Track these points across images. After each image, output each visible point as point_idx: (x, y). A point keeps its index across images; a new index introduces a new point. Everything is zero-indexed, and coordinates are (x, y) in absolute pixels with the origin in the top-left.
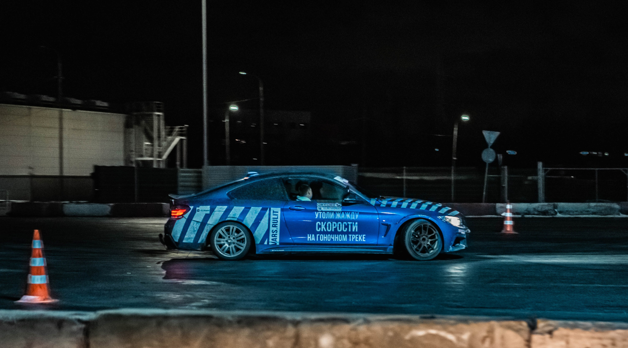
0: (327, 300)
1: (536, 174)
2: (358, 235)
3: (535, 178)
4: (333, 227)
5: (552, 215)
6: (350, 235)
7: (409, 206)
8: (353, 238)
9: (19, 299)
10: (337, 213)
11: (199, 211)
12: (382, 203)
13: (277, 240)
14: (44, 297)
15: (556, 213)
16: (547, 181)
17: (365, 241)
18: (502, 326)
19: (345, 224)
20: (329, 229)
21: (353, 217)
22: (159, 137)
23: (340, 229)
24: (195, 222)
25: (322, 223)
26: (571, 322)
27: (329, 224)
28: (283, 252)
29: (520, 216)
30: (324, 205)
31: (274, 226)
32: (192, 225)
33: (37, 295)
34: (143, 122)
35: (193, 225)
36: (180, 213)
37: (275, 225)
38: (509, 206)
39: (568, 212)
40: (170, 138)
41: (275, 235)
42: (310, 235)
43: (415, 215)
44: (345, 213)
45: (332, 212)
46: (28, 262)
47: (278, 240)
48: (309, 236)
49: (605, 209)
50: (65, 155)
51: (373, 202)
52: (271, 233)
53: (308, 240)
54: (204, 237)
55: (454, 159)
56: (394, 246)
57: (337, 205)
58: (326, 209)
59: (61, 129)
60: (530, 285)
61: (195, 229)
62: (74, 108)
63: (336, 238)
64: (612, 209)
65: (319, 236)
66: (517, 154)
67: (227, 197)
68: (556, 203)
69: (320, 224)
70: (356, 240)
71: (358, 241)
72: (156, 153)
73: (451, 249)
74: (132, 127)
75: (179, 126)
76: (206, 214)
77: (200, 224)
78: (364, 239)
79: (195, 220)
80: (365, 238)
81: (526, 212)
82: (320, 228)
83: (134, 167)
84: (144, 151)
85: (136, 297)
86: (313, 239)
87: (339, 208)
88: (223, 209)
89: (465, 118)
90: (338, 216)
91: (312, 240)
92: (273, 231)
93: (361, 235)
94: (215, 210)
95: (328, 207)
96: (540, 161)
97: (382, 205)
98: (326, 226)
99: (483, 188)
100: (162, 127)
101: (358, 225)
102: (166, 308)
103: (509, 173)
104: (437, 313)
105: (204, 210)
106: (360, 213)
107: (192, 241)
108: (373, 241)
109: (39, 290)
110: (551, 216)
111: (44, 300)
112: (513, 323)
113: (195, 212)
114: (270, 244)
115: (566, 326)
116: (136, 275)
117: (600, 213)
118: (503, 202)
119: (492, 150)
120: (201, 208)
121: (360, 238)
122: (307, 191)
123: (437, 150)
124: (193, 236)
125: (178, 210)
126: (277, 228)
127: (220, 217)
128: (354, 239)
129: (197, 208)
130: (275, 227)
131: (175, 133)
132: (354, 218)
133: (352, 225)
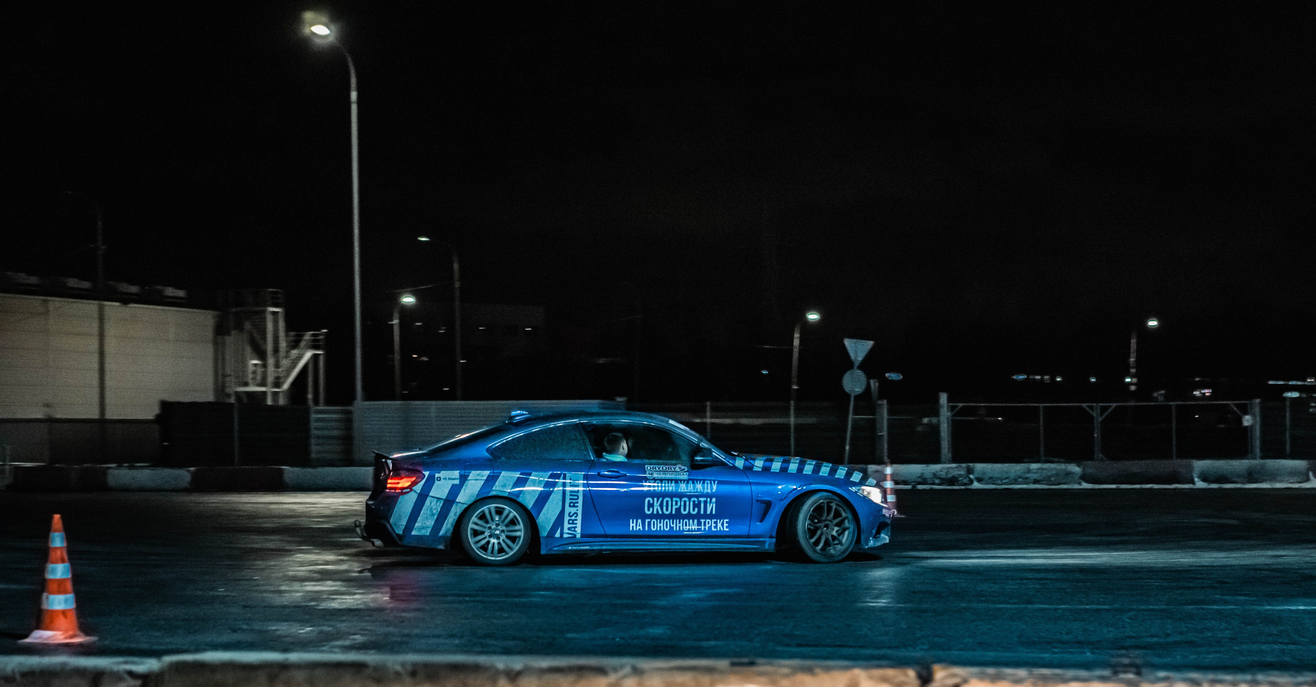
0: (570, 635)
1: (937, 414)
2: (716, 520)
3: (934, 420)
4: (674, 508)
5: (965, 484)
6: (703, 521)
7: (800, 470)
8: (707, 526)
9: (26, 636)
10: (681, 482)
11: (440, 480)
12: (755, 464)
13: (576, 529)
14: (71, 633)
15: (971, 482)
16: (955, 426)
17: (728, 530)
18: (871, 678)
19: (694, 501)
20: (667, 510)
21: (707, 489)
22: (276, 350)
23: (685, 510)
24: (433, 499)
25: (655, 499)
26: (991, 671)
27: (667, 502)
28: (588, 550)
29: (909, 487)
30: (657, 469)
31: (572, 504)
32: (429, 505)
33: (58, 630)
34: (248, 326)
35: (431, 504)
36: (405, 483)
37: (574, 503)
38: (888, 470)
39: (992, 480)
40: (295, 352)
41: (573, 520)
42: (635, 520)
43: (811, 484)
44: (693, 483)
45: (672, 480)
46: (42, 571)
47: (579, 530)
48: (633, 523)
49: (1057, 475)
50: (109, 382)
51: (740, 463)
52: (567, 518)
53: (631, 529)
54: (449, 525)
55: (795, 389)
56: (776, 538)
57: (680, 468)
58: (662, 476)
59: (102, 336)
60: (925, 606)
61: (434, 512)
62: (126, 300)
63: (678, 525)
64: (1068, 474)
65: (649, 523)
66: (903, 378)
67: (487, 454)
68: (971, 464)
69: (651, 502)
70: (713, 529)
71: (715, 530)
72: (270, 379)
73: (871, 543)
74: (229, 334)
75: (311, 331)
76: (453, 486)
77: (442, 502)
78: (727, 527)
79: (434, 495)
80: (727, 525)
81: (920, 480)
82: (651, 509)
83: (232, 404)
84: (251, 376)
85: (234, 631)
86: (639, 528)
87: (684, 473)
88: (482, 476)
89: (813, 317)
90: (683, 488)
91: (637, 529)
92: (571, 515)
93: (722, 520)
94: (468, 479)
95: (665, 472)
96: (943, 391)
97: (755, 469)
98: (661, 505)
99: (845, 439)
100: (282, 334)
101: (716, 502)
102: (285, 650)
103: (890, 412)
104: (762, 656)
105: (449, 479)
106: (720, 483)
107: (427, 532)
108: (742, 529)
109: (61, 621)
110: (963, 487)
111: (72, 637)
112: (890, 672)
113: (434, 482)
114: (565, 536)
115: (982, 677)
116: (234, 594)
117: (1048, 480)
118: (881, 462)
119: (860, 373)
120: (443, 474)
121: (719, 525)
122: (620, 444)
123: (765, 372)
124: (431, 523)
125: (402, 478)
126: (577, 508)
127: (478, 489)
128: (710, 528)
129: (437, 475)
130: (574, 506)
131: (303, 344)
132: (709, 491)
133: (705, 502)
